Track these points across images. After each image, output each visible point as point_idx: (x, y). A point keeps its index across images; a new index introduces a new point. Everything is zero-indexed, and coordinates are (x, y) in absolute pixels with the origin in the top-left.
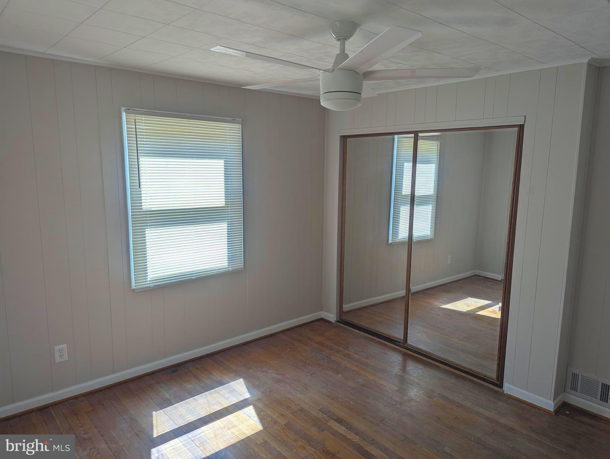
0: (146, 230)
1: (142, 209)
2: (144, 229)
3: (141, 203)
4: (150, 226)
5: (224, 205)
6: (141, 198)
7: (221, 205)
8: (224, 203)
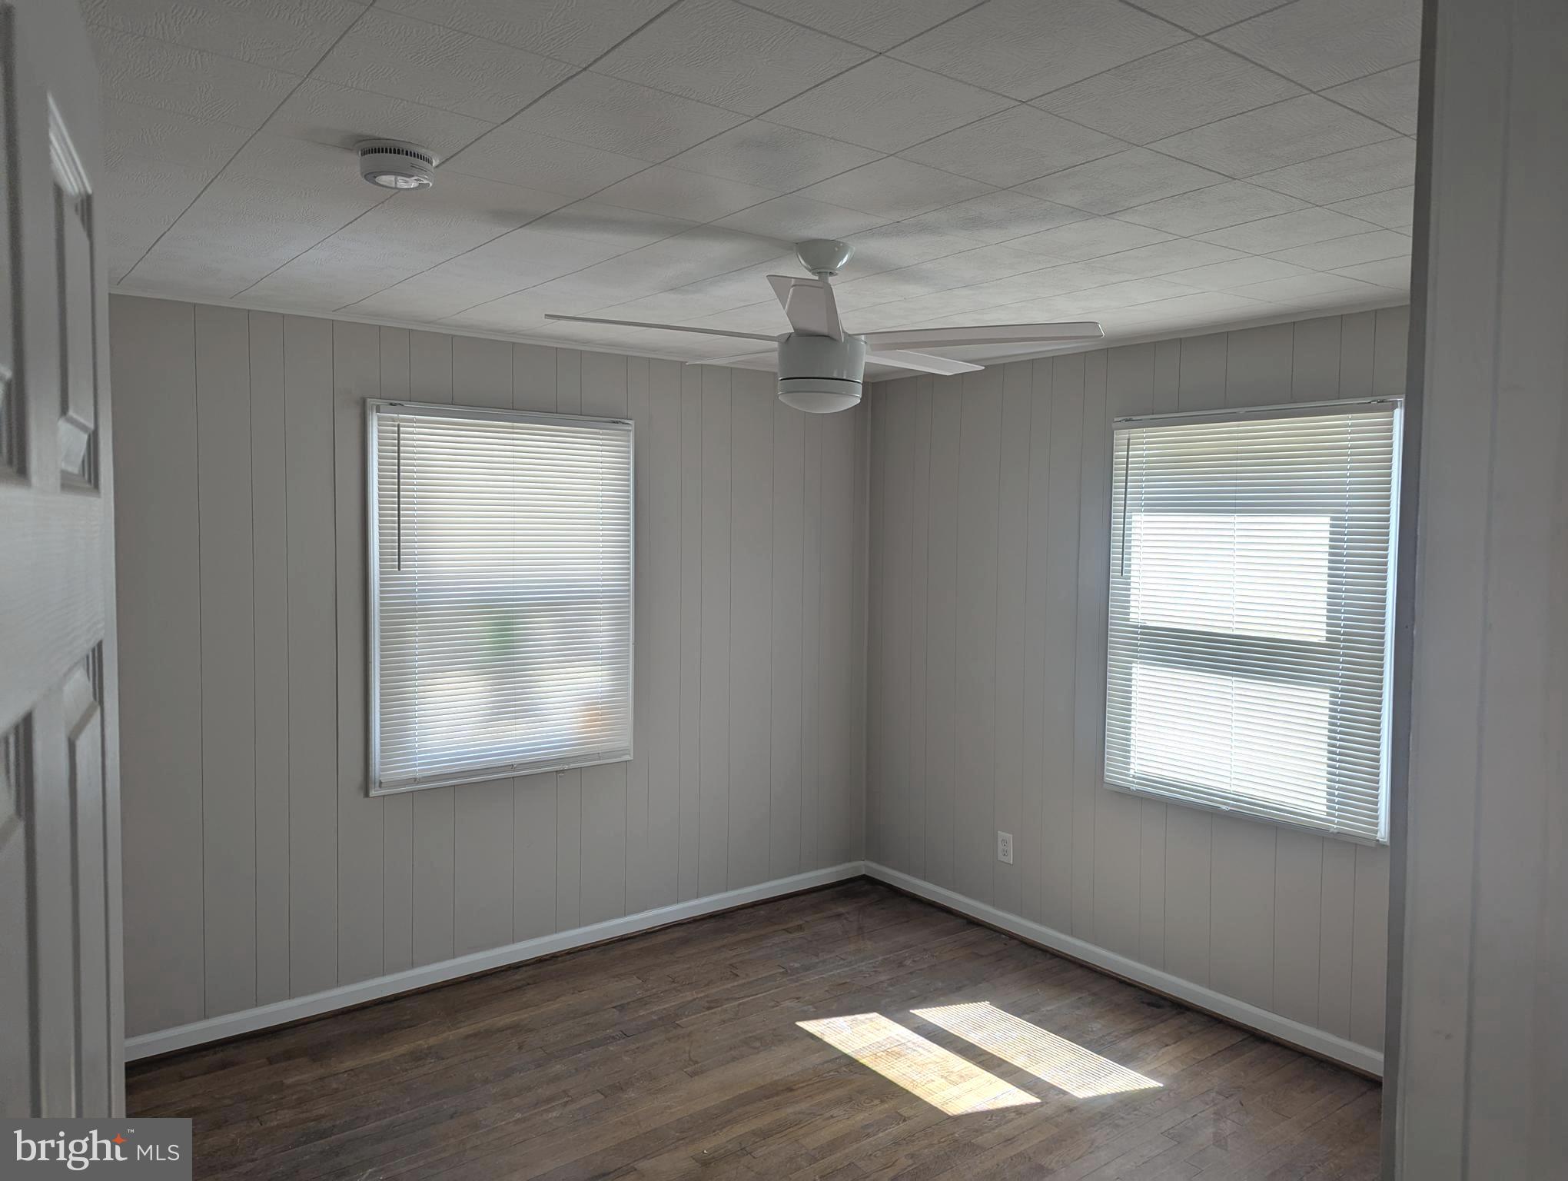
0: (1134, 665)
1: (1128, 620)
2: (1131, 663)
3: (1128, 608)
4: (1141, 658)
5: (1323, 641)
6: (1129, 603)
7: (1315, 640)
8: (1324, 634)
